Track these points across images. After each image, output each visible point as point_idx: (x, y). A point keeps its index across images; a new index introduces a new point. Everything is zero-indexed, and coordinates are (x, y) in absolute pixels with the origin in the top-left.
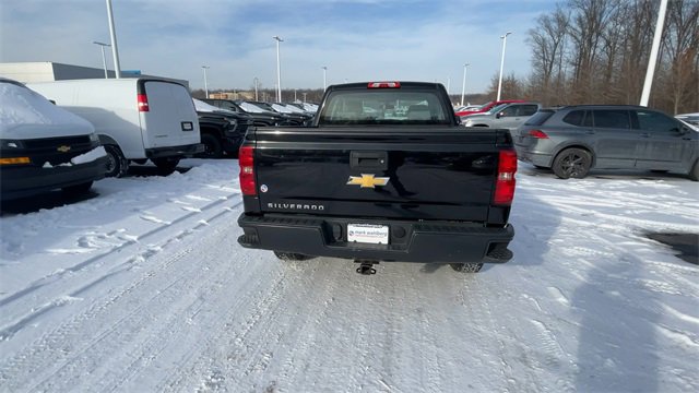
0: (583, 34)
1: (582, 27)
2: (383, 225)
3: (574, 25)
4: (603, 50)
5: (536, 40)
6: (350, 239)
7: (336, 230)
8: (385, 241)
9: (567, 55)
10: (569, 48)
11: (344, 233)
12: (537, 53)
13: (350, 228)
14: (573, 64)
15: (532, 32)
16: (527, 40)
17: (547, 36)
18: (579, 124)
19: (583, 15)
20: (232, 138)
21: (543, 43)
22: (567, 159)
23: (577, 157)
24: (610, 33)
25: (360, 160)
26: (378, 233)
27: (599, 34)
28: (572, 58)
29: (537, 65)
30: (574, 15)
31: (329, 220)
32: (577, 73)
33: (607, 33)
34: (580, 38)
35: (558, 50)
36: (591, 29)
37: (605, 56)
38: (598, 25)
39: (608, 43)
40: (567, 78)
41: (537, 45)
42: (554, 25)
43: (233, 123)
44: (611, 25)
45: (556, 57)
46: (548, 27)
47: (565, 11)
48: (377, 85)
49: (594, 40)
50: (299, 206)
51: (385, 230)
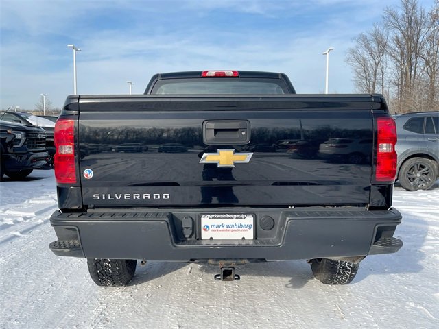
0: (402, 54)
1: (400, 47)
2: (247, 214)
3: (392, 45)
4: (423, 70)
5: (357, 59)
6: (205, 235)
7: (186, 224)
8: (249, 235)
9: (389, 75)
10: (390, 69)
11: (196, 229)
12: (359, 73)
13: (205, 221)
14: (395, 84)
15: (352, 52)
16: (348, 60)
17: (367, 56)
18: (420, 132)
19: (400, 35)
20: (17, 155)
21: (364, 64)
22: (412, 169)
23: (422, 167)
24: (428, 54)
25: (216, 131)
26: (241, 226)
27: (417, 55)
28: (394, 78)
29: (360, 84)
30: (392, 35)
31: (175, 212)
32: (400, 93)
33: (425, 53)
34: (399, 58)
35: (379, 70)
36: (409, 49)
37: (425, 76)
38: (416, 45)
39: (427, 63)
40: (390, 97)
41: (358, 65)
42: (374, 45)
43: (19, 136)
44: (428, 46)
45: (378, 77)
46: (367, 47)
47: (383, 30)
48: (212, 74)
49: (414, 61)
50: (136, 196)
51: (249, 220)
